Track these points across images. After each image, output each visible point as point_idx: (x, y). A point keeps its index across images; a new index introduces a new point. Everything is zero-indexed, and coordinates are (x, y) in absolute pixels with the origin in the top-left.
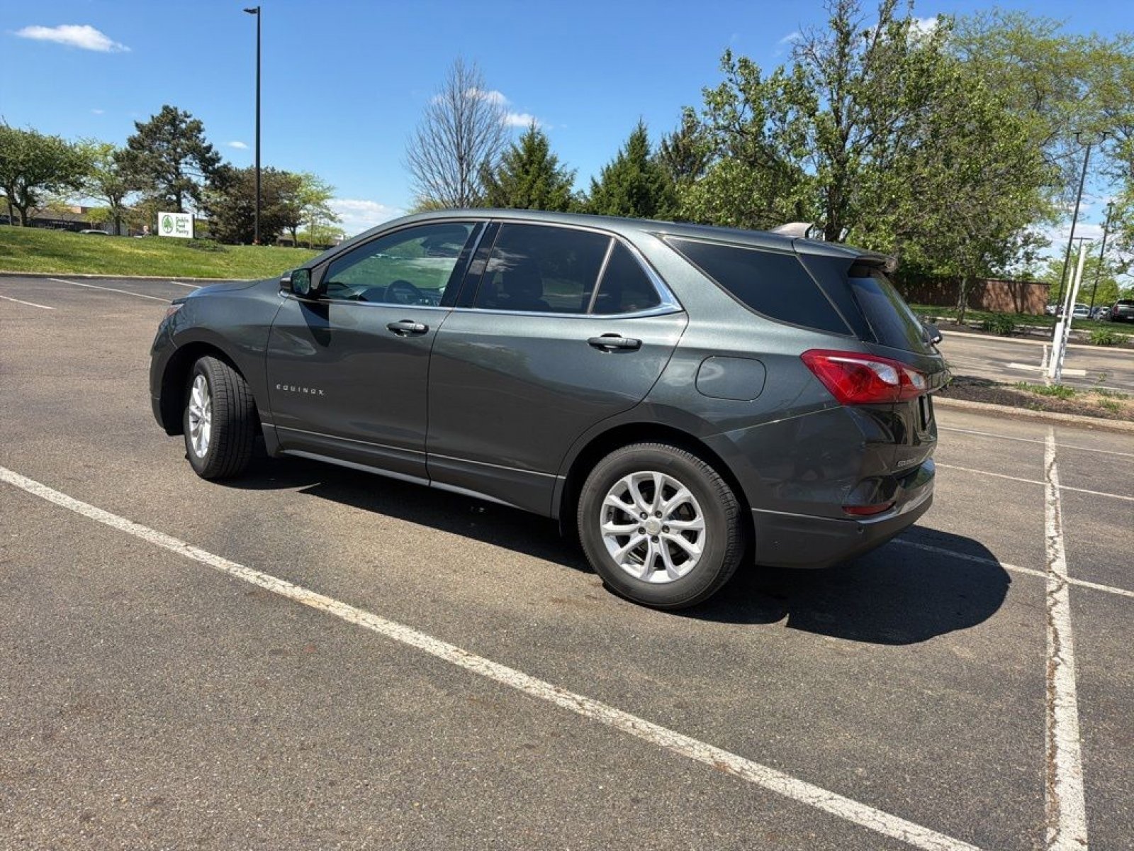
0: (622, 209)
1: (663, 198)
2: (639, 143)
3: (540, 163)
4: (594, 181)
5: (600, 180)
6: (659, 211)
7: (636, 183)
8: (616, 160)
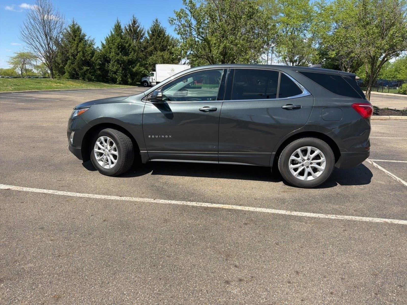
0: (116, 54)
1: (131, 49)
2: (118, 28)
3: (79, 36)
4: (102, 43)
5: (104, 42)
6: (130, 54)
7: (120, 44)
8: (110, 35)
